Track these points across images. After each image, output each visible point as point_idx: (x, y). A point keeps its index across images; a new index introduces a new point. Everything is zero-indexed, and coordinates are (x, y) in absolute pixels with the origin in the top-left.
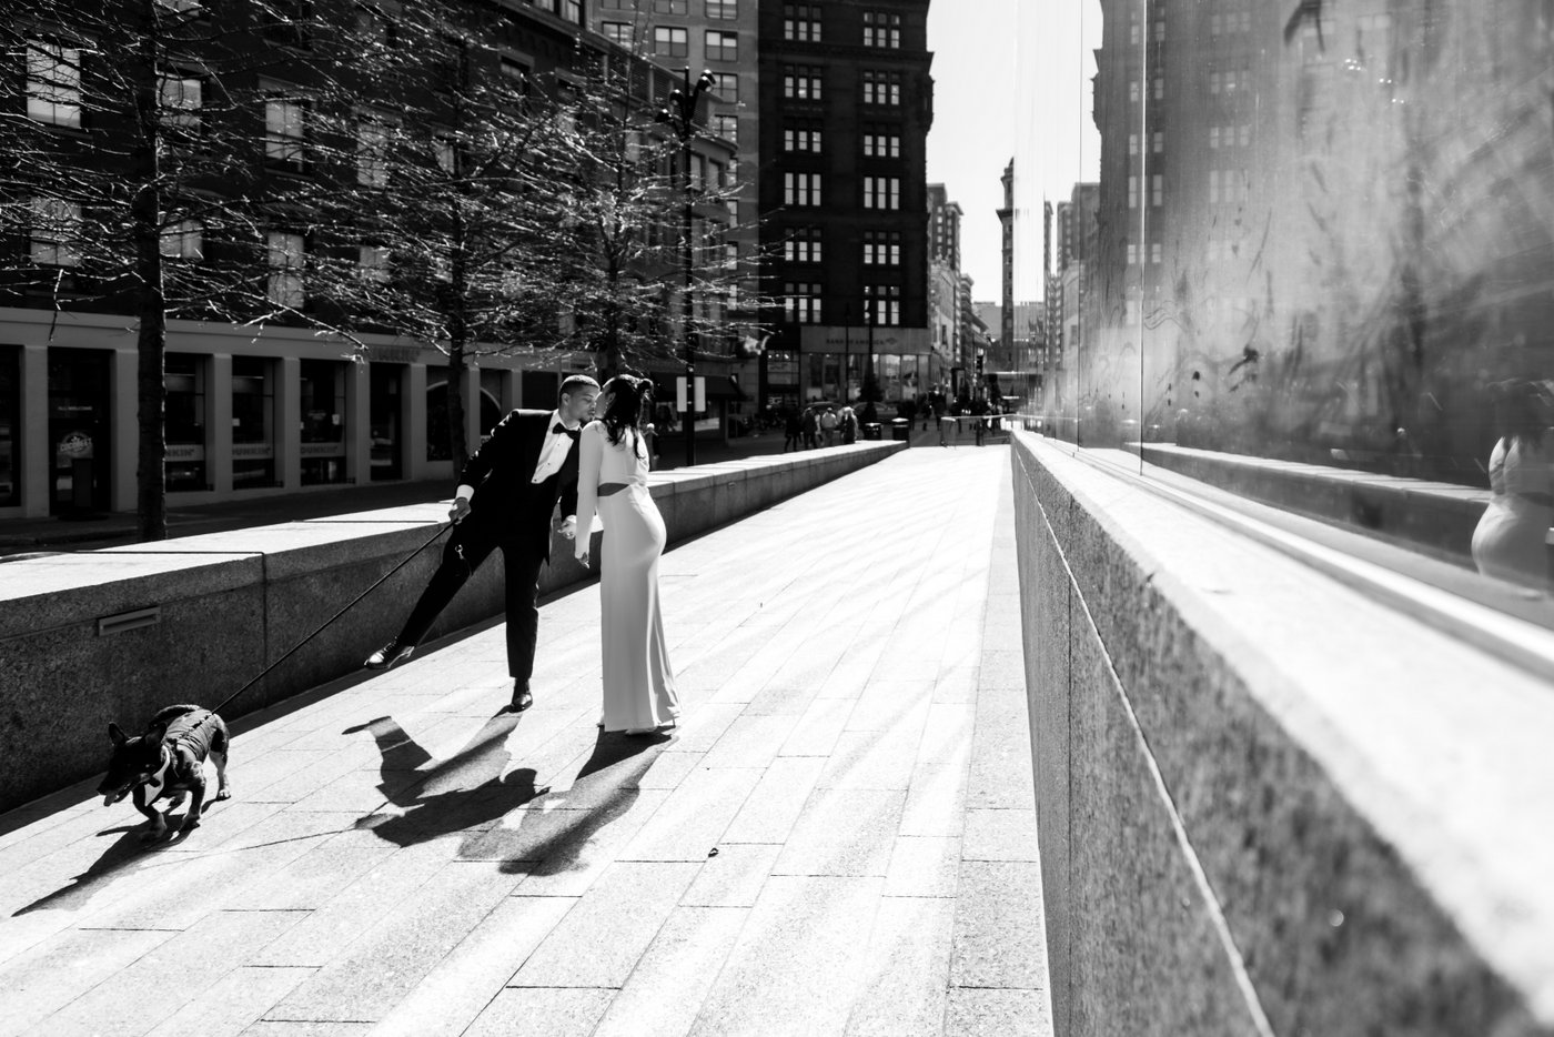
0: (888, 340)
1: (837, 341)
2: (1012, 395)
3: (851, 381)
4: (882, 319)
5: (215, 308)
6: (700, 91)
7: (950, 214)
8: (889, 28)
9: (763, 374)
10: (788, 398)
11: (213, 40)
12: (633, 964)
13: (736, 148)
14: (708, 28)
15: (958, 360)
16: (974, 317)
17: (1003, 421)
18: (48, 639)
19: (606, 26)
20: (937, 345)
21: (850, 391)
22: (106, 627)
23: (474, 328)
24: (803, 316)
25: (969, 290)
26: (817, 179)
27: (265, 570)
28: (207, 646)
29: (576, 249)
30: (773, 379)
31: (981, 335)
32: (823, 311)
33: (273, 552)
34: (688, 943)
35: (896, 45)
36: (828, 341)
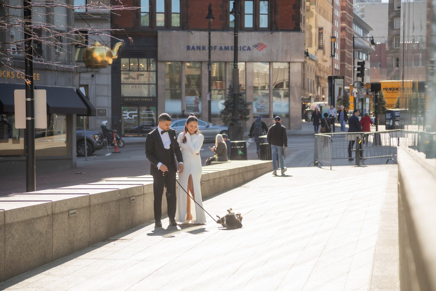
0: (255, 46)
1: (199, 48)
2: (398, 107)
3: (215, 93)
4: (248, 22)
9: (116, 84)
10: (144, 112)
15: (337, 67)
16: (355, 16)
20: (312, 51)
21: (213, 105)
24: (160, 19)
30: (127, 91)
31: (364, 38)
32: (184, 15)
36: (188, 48)
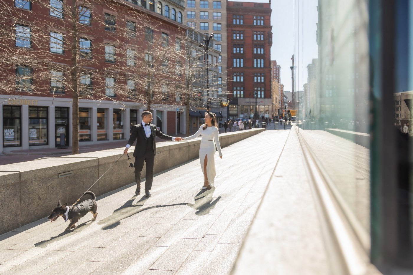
0: (261, 102)
1: (247, 102)
2: (294, 116)
3: (251, 113)
4: (259, 96)
5: (90, 97)
6: (210, 39)
7: (277, 68)
8: (260, 20)
9: (228, 111)
10: (235, 117)
11: (90, 31)
12: (181, 265)
13: (221, 53)
14: (213, 22)
15: (280, 107)
16: (284, 95)
17: (291, 123)
18: (47, 179)
19: (188, 23)
20: (274, 103)
21: (251, 115)
22: (61, 176)
23: (153, 100)
24: (238, 96)
25: (283, 88)
26: (242, 60)
27: (99, 162)
28: (85, 181)
29: (179, 80)
30: (231, 112)
31: (286, 100)
32: (244, 95)
33: (101, 157)
34: (195, 260)
35: (262, 24)
36: (245, 102)
